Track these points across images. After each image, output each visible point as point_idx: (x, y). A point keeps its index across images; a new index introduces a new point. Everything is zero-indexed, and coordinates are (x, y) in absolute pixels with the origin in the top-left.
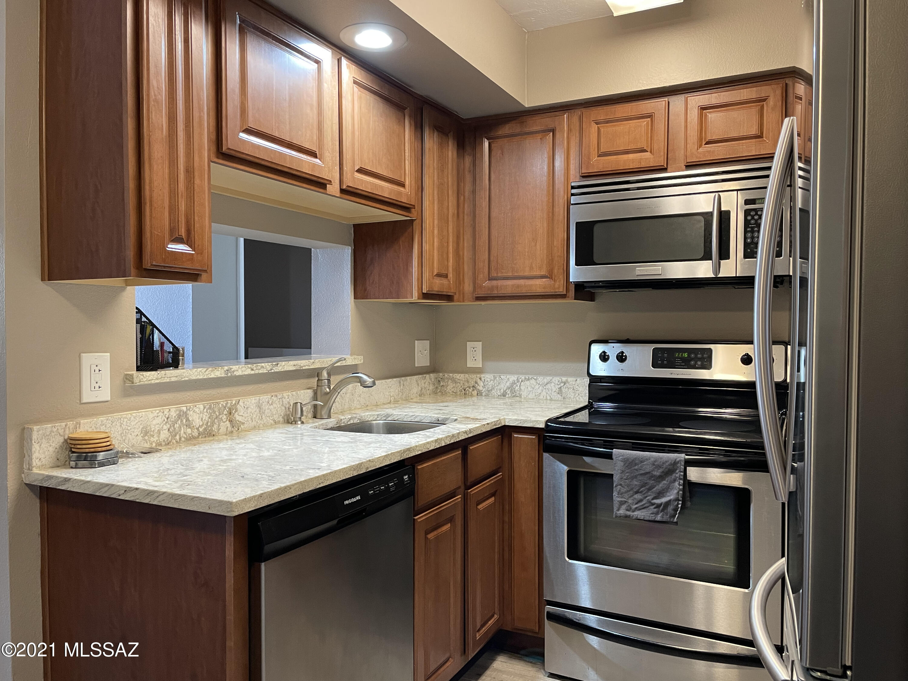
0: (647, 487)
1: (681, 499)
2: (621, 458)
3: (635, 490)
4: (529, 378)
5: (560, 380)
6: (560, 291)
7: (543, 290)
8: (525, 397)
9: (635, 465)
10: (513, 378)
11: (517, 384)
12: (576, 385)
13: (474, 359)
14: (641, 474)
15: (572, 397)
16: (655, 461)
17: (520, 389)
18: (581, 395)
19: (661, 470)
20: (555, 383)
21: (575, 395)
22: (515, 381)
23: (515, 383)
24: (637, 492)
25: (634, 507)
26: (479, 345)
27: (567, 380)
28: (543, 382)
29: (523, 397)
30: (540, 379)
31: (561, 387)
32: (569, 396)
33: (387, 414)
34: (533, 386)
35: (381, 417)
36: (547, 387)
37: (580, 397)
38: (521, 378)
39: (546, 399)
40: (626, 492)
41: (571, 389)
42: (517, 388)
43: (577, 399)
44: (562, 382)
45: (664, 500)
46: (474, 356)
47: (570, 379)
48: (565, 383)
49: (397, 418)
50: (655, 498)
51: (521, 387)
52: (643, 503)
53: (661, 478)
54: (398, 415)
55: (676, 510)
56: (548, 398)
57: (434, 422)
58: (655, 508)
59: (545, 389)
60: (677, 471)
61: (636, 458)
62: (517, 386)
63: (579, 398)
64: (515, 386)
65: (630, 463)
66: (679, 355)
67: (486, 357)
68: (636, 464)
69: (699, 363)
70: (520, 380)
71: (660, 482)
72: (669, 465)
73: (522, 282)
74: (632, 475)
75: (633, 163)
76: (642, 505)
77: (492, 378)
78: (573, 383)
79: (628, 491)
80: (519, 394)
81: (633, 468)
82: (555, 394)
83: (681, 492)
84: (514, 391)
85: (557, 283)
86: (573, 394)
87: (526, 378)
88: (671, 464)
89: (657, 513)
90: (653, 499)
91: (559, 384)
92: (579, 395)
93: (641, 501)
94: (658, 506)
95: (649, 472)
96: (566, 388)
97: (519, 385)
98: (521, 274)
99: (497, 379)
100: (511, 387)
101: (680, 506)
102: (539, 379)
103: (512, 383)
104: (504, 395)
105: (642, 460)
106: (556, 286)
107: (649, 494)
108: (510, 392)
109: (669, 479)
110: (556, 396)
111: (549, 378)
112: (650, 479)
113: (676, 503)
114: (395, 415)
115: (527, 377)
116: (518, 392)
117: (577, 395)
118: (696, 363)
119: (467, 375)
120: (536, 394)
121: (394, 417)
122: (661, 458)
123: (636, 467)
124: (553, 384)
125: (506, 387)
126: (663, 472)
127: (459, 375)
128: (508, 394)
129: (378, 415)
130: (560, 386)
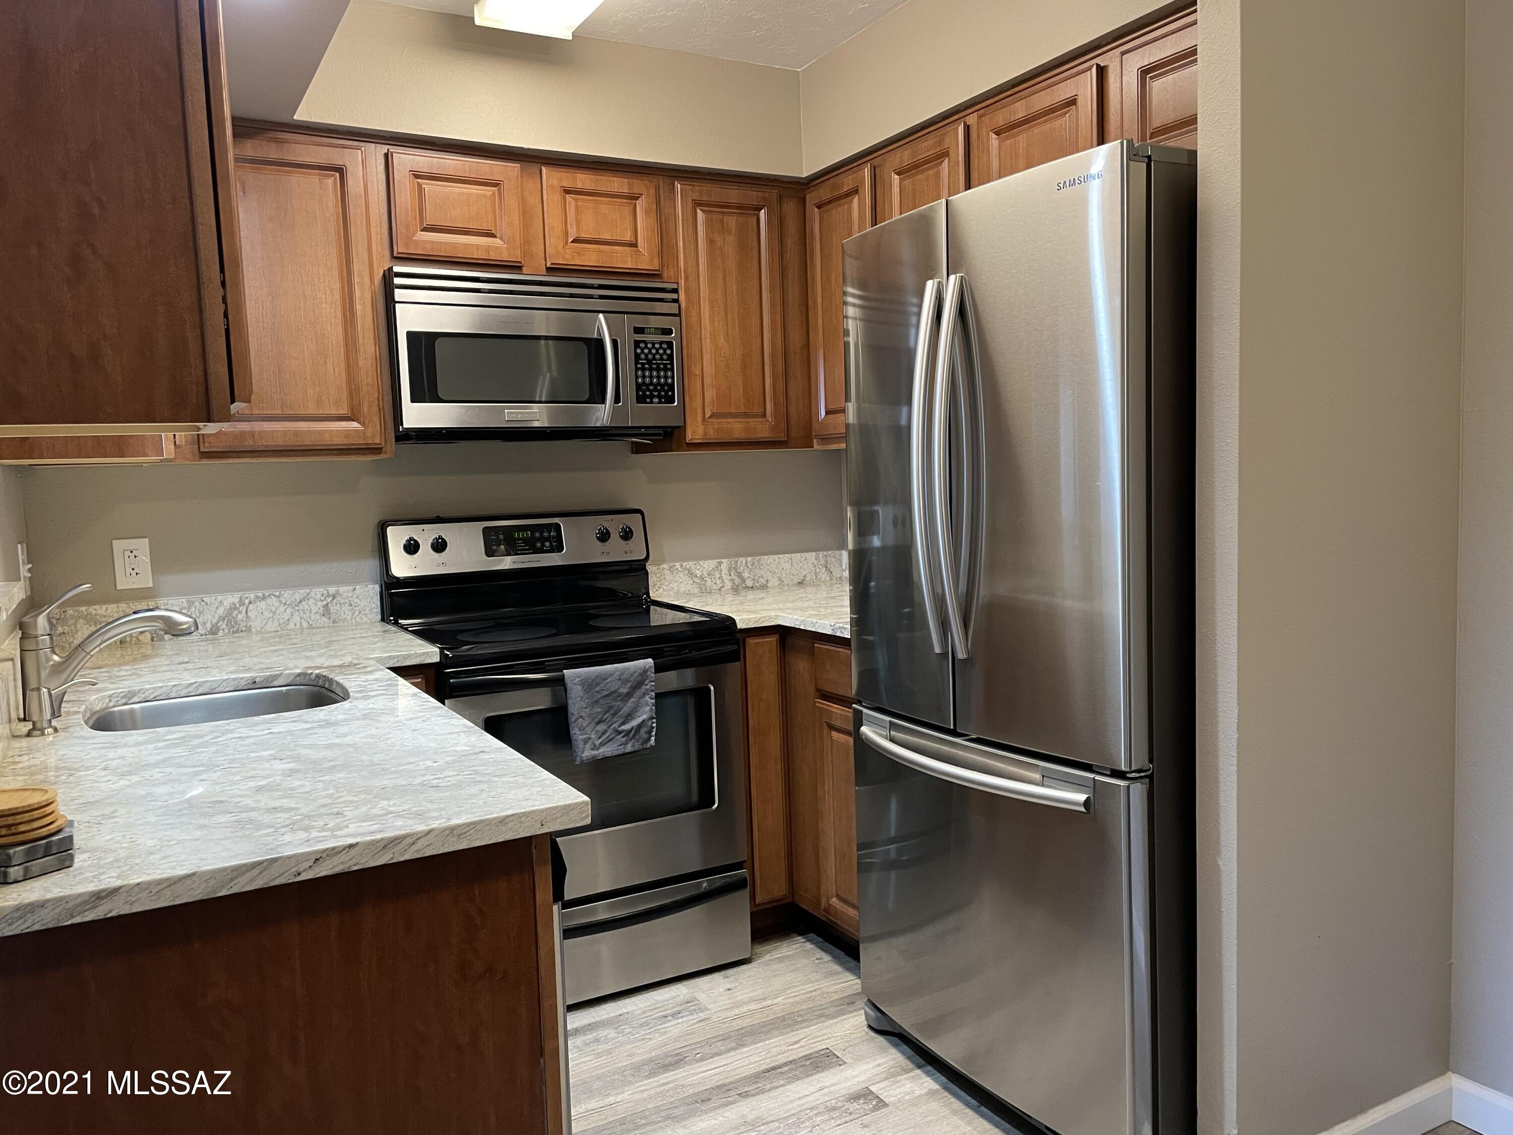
0: (612, 712)
1: (654, 716)
2: (577, 680)
3: (597, 720)
4: (264, 595)
5: (325, 592)
6: (376, 442)
7: (345, 441)
8: (259, 629)
9: (596, 687)
10: (231, 599)
11: (241, 609)
12: (355, 596)
13: (134, 573)
14: (606, 696)
15: (349, 617)
16: (621, 675)
17: (248, 617)
18: (364, 613)
19: (628, 686)
20: (315, 599)
21: (353, 614)
22: (235, 605)
23: (236, 608)
24: (599, 723)
25: (598, 743)
26: (142, 546)
27: (337, 592)
28: (293, 599)
29: (254, 630)
30: (287, 595)
31: (327, 604)
32: (343, 616)
33: (129, 692)
34: (273, 609)
35: (116, 699)
36: (301, 608)
37: (363, 616)
38: (247, 598)
39: (302, 628)
40: (587, 726)
41: (347, 605)
42: (240, 617)
43: (358, 619)
44: (329, 596)
45: (635, 723)
46: (133, 566)
47: (342, 589)
48: (334, 597)
49: (152, 696)
50: (623, 724)
51: (249, 614)
52: (607, 735)
53: (629, 695)
54: (154, 688)
55: (650, 732)
56: (305, 625)
57: (244, 688)
58: (623, 737)
59: (298, 610)
60: (647, 682)
61: (597, 677)
62: (240, 612)
63: (361, 618)
64: (236, 612)
65: (589, 685)
66: (522, 535)
67: (159, 565)
68: (598, 684)
69: (547, 544)
70: (247, 601)
71: (627, 701)
72: (638, 676)
73: (302, 426)
74: (593, 700)
75: (477, 250)
76: (607, 738)
77: (185, 604)
78: (350, 595)
79: (589, 724)
80: (246, 626)
81: (594, 691)
82: (317, 617)
83: (654, 708)
84: (236, 623)
85: (370, 430)
86: (350, 613)
87: (257, 597)
88: (641, 675)
89: (626, 743)
90: (620, 726)
91: (323, 598)
92: (360, 612)
93: (605, 732)
94: (628, 733)
95: (616, 691)
96: (336, 604)
97: (244, 611)
98: (301, 412)
99: (197, 604)
100: (228, 617)
101: (654, 725)
102: (285, 596)
103: (231, 609)
104: (214, 631)
105: (604, 678)
106: (369, 434)
107: (614, 720)
108: (227, 625)
109: (638, 693)
110: (319, 621)
111: (303, 592)
112: (616, 699)
113: (650, 722)
114: (147, 690)
115: (260, 594)
116: (243, 624)
117: (357, 613)
118: (543, 545)
119: (124, 605)
120: (282, 621)
121: (146, 694)
122: (628, 669)
123: (598, 688)
124: (312, 601)
125: (217, 617)
126: (631, 686)
127: (105, 607)
128: (223, 630)
129: (110, 696)
130: (325, 603)
